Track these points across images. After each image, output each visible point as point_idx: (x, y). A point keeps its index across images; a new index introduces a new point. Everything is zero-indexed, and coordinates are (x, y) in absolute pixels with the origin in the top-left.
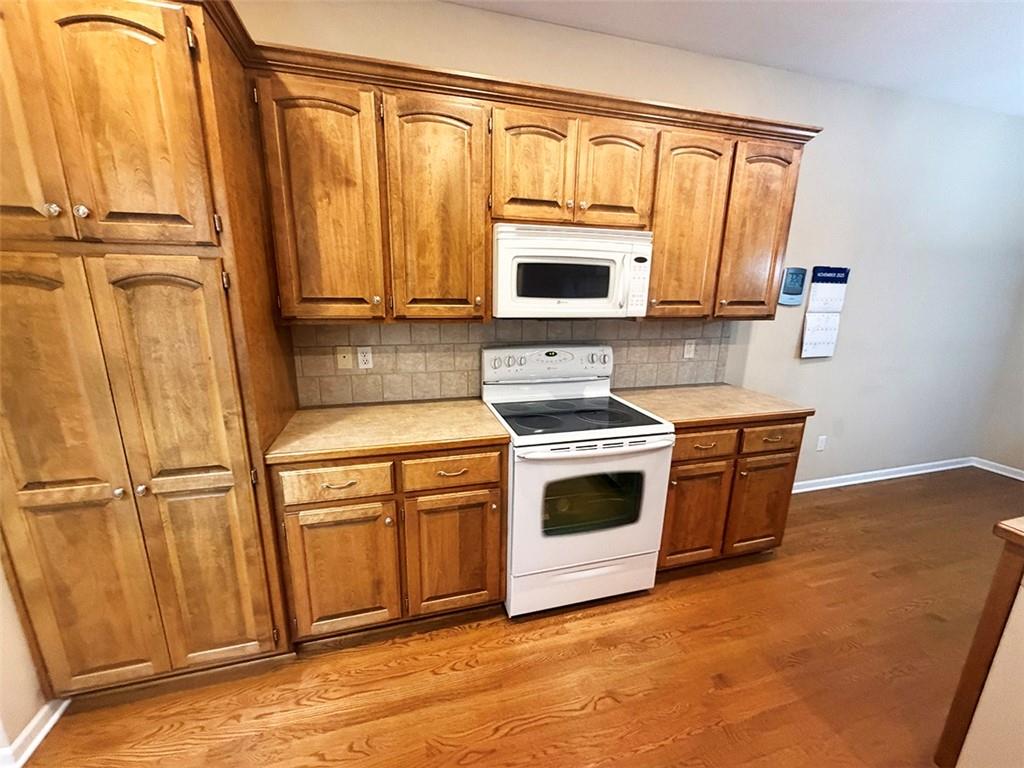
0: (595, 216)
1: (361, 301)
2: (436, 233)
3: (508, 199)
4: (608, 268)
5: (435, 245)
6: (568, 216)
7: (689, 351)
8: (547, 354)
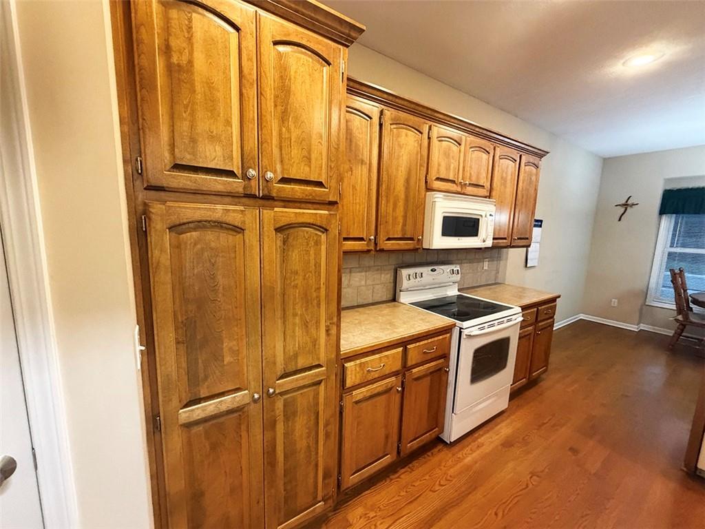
0: (470, 190)
1: (362, 239)
2: (402, 196)
3: (435, 178)
4: (478, 219)
5: (401, 204)
6: (459, 189)
7: (486, 265)
8: (432, 270)
